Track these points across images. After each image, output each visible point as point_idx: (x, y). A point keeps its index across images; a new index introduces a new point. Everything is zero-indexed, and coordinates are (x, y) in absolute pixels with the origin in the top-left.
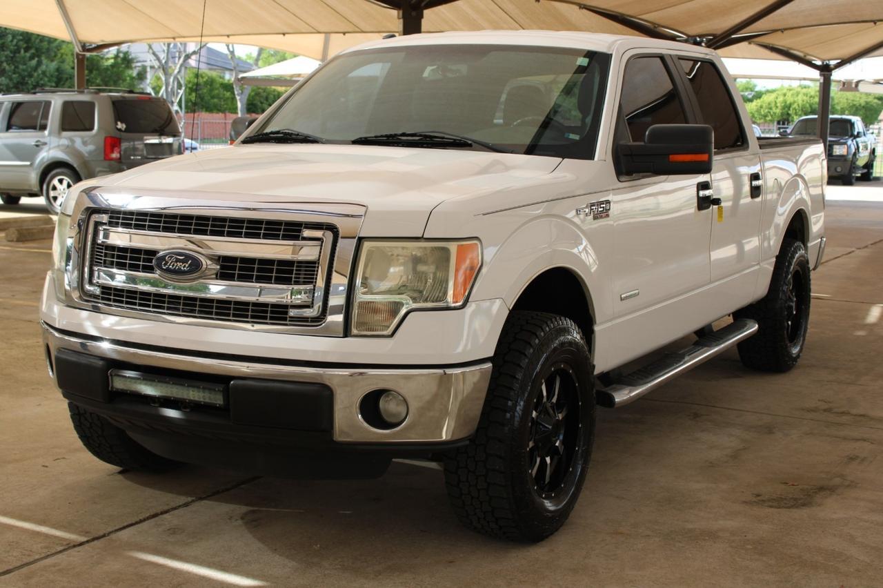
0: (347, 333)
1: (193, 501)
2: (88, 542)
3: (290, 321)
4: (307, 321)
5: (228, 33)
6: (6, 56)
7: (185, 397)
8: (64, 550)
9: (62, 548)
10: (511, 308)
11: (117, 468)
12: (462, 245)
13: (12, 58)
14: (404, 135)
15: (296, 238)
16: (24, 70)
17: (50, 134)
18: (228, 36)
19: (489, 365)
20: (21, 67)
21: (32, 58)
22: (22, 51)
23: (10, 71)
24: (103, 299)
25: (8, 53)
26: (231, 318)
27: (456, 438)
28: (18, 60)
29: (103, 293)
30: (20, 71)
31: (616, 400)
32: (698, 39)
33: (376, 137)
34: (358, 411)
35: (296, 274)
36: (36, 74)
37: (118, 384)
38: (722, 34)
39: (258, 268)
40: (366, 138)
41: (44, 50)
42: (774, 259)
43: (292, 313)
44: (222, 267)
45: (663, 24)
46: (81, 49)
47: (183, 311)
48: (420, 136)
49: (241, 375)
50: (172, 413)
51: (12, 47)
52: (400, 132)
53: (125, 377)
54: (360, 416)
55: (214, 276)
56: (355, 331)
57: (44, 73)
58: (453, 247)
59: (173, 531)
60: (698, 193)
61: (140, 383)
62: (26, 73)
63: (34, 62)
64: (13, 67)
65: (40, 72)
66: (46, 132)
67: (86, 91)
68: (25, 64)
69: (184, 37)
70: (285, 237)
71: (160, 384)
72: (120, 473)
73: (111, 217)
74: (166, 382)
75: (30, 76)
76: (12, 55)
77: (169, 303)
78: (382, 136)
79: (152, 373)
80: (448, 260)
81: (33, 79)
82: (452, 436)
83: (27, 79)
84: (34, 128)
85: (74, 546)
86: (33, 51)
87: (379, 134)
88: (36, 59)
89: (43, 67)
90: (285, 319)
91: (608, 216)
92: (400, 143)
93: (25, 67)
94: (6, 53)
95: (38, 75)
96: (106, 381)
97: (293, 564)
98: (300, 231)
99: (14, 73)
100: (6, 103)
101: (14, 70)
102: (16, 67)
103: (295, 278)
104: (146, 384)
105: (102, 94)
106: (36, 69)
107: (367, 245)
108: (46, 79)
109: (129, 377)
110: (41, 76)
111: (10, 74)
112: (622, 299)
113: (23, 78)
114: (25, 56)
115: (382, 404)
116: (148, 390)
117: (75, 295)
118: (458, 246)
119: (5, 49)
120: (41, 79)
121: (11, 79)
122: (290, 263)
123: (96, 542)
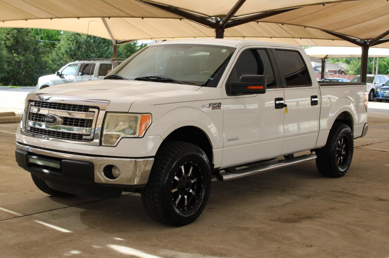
0: (100, 144)
1: (68, 207)
2: (23, 216)
3: (83, 140)
4: (89, 140)
5: (172, 37)
6: (96, 46)
7: (49, 165)
8: (13, 218)
9: (12, 217)
10: (164, 139)
11: (49, 195)
12: (143, 116)
13: (98, 46)
14: (151, 77)
15: (87, 111)
16: (102, 51)
17: (94, 76)
18: (173, 38)
19: (153, 159)
20: (101, 50)
21: (105, 46)
22: (102, 43)
23: (96, 51)
24: (31, 131)
25: (96, 44)
26: (71, 139)
27: (140, 184)
28: (100, 47)
29: (31, 129)
30: (100, 51)
31: (224, 178)
32: (366, 41)
33: (142, 78)
34: (103, 171)
35: (86, 124)
36: (106, 53)
37: (31, 161)
38: (376, 38)
39: (80, 122)
40: (139, 78)
41: (111, 43)
42: (329, 131)
43: (84, 137)
44: (64, 121)
45: (347, 34)
46: (115, 43)
47: (56, 137)
48: (156, 77)
49: (66, 158)
50: (46, 171)
51: (98, 42)
52: (150, 76)
53: (32, 158)
54: (103, 173)
55: (61, 124)
56: (103, 144)
57: (110, 52)
58: (139, 116)
59: (54, 215)
60: (275, 102)
61: (37, 160)
62: (103, 52)
63: (106, 48)
64: (98, 50)
65: (108, 52)
66: (93, 76)
67: (109, 60)
68: (103, 49)
69: (155, 38)
70: (84, 111)
71: (42, 161)
72: (50, 197)
73: (35, 103)
74: (44, 160)
75: (104, 54)
76: (98, 45)
77: (52, 134)
78: (144, 77)
79: (41, 157)
80: (137, 120)
81: (105, 55)
82: (138, 183)
83: (103, 55)
84: (88, 74)
85: (17, 217)
86: (106, 44)
87: (143, 77)
88: (107, 47)
89: (110, 50)
90: (82, 139)
91: (220, 108)
92: (149, 80)
93: (102, 50)
94: (95, 44)
95: (107, 53)
96: (27, 159)
97: (86, 227)
98: (88, 109)
99: (98, 52)
100: (79, 64)
101: (98, 51)
102: (99, 50)
103: (86, 125)
104: (39, 161)
105: (115, 61)
106: (107, 51)
107: (108, 114)
108: (110, 55)
109: (34, 158)
110: (109, 53)
111: (97, 52)
112: (228, 140)
113: (102, 54)
114: (103, 45)
115: (113, 170)
116: (40, 163)
117: (23, 130)
118: (142, 115)
119: (95, 42)
120: (108, 55)
121: (97, 55)
122: (84, 120)
123: (26, 216)
